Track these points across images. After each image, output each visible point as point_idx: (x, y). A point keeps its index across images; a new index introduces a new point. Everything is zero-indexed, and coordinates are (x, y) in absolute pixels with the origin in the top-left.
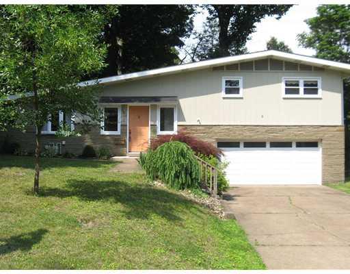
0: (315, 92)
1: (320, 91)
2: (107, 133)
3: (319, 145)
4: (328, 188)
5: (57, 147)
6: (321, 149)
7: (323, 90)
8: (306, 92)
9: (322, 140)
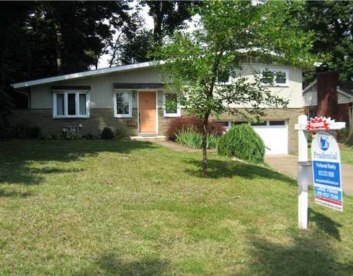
0: (284, 81)
1: (287, 81)
2: (119, 116)
3: (286, 123)
4: (293, 156)
5: (74, 130)
6: (287, 127)
7: (290, 79)
8: (278, 81)
9: (288, 120)
